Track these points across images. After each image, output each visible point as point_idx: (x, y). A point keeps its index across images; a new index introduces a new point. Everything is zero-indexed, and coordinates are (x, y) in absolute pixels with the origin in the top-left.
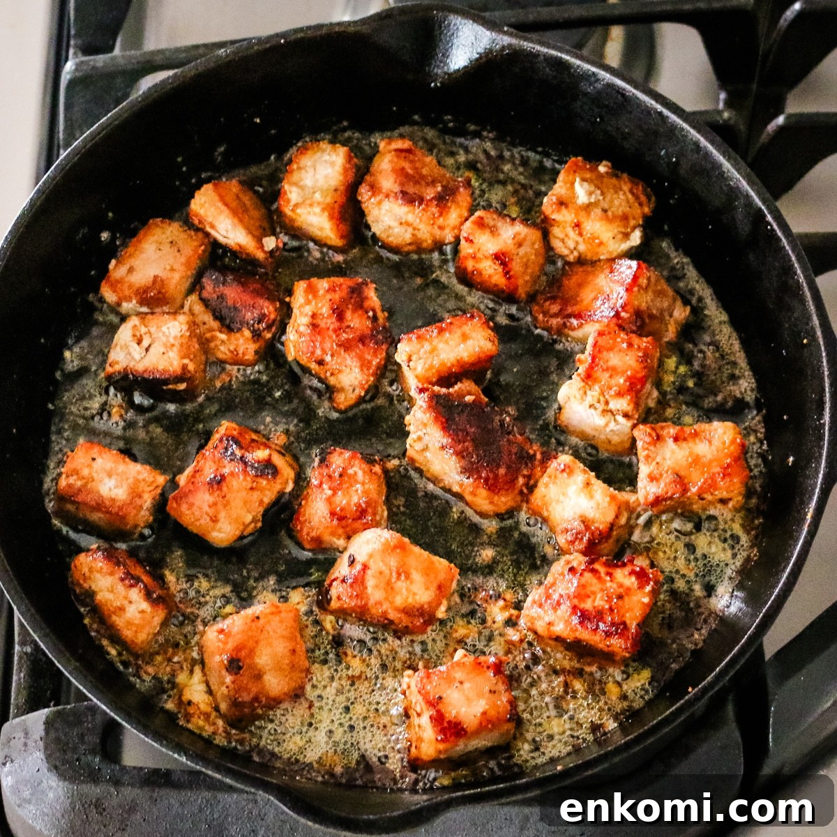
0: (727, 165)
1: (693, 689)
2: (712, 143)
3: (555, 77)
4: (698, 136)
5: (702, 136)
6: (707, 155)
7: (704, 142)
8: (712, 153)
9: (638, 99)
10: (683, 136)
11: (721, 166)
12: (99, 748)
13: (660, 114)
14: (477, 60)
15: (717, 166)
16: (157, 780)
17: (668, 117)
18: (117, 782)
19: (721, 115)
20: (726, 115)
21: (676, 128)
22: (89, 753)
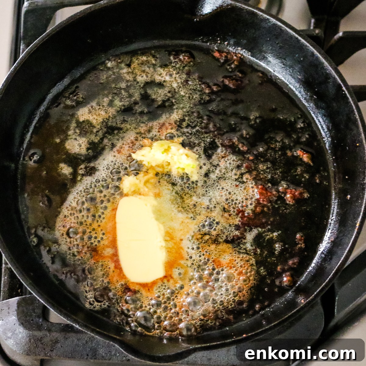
0: (326, 63)
2: (320, 53)
3: (250, 19)
4: (313, 49)
5: (316, 50)
6: (317, 58)
7: (316, 52)
8: (319, 58)
9: (287, 31)
10: (306, 49)
11: (323, 63)
12: (41, 316)
13: (297, 38)
14: (216, 10)
15: (322, 64)
16: (67, 329)
17: (300, 40)
18: (49, 330)
19: (315, 31)
20: (317, 31)
21: (304, 45)
22: (37, 317)
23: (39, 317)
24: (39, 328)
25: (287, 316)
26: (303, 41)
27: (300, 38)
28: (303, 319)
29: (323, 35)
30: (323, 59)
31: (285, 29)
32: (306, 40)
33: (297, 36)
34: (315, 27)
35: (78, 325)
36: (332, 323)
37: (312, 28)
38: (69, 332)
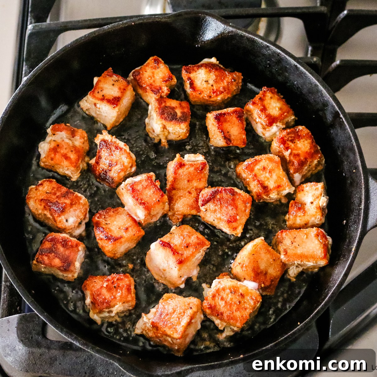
0: (324, 91)
1: (301, 323)
3: (251, 46)
4: (312, 77)
7: (314, 80)
9: (287, 59)
10: (305, 76)
12: (41, 333)
13: (296, 66)
14: (217, 36)
15: (320, 91)
16: (66, 347)
17: (299, 68)
18: (49, 348)
19: (312, 59)
20: (315, 59)
21: (303, 73)
22: (37, 335)
23: (38, 334)
24: (39, 345)
25: (283, 338)
26: (302, 68)
27: (299, 66)
28: (298, 342)
29: (321, 64)
30: (321, 86)
31: (285, 57)
32: (305, 68)
33: (296, 63)
34: (313, 55)
35: (79, 343)
36: (326, 346)
37: (309, 55)
38: (68, 350)
